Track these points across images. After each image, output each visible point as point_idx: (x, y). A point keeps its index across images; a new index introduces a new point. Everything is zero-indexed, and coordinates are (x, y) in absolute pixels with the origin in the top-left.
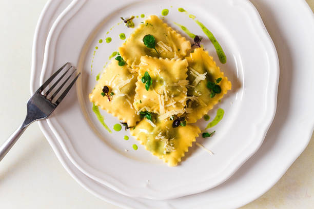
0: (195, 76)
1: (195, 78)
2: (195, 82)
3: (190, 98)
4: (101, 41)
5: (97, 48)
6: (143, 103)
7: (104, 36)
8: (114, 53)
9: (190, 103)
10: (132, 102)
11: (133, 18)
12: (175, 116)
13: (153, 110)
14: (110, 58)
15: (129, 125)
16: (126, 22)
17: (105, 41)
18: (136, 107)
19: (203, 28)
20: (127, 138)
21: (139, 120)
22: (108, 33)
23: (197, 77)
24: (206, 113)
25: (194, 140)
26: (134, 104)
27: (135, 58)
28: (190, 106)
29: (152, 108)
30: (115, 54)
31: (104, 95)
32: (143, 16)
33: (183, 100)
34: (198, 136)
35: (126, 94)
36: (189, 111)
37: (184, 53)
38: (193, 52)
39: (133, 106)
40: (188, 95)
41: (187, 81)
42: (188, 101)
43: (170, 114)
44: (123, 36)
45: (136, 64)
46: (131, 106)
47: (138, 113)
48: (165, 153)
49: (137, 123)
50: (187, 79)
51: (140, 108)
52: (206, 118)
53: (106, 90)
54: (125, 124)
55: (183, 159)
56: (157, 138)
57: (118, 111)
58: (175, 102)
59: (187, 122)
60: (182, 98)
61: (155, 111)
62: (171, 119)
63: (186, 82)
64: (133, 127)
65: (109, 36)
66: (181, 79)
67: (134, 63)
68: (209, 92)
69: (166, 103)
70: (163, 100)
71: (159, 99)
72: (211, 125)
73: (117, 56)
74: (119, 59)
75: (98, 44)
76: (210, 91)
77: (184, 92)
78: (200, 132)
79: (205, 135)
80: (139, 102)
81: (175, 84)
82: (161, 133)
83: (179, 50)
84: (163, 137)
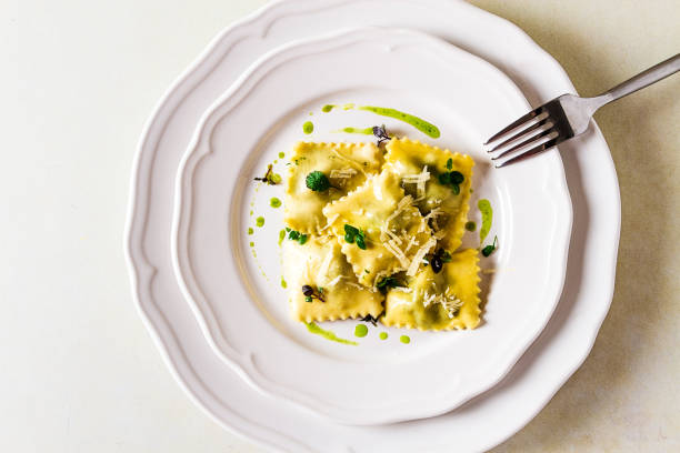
0: (414, 181)
1: (415, 185)
2: (420, 190)
3: (429, 216)
4: (251, 232)
5: (252, 244)
6: (372, 271)
7: (251, 222)
8: (280, 234)
9: (434, 223)
10: (356, 280)
11: (270, 168)
12: (427, 256)
13: (392, 271)
14: (280, 243)
15: (374, 315)
16: (265, 180)
17: (255, 228)
18: (366, 284)
19: (375, 110)
20: (385, 336)
21: (383, 298)
22: (252, 213)
23: (418, 182)
24: (464, 220)
25: (479, 269)
26: (360, 281)
27: (316, 218)
28: (437, 228)
29: (389, 269)
30: (282, 235)
31: (311, 300)
32: (282, 155)
33: (423, 227)
34: (478, 260)
35: (341, 276)
36: (441, 235)
37: (375, 162)
38: (385, 152)
39: (361, 286)
40: (424, 215)
41: (409, 196)
42: (430, 223)
43: (419, 258)
45: (321, 227)
46: (359, 287)
47: (375, 290)
48: (451, 316)
49: (384, 304)
50: (406, 194)
51: (372, 281)
52: (470, 226)
53: (310, 292)
54: (369, 318)
55: (482, 306)
56: (426, 305)
57: (345, 307)
58: (414, 238)
59: (450, 253)
60: (418, 224)
61: (396, 270)
62: (426, 265)
63: (408, 200)
64: (383, 314)
65: (256, 216)
66: (399, 200)
67: (318, 227)
68: (450, 191)
69: (403, 247)
70: (396, 247)
71: (389, 248)
72: (484, 232)
73: (288, 234)
74: (294, 236)
75: (250, 238)
76: (448, 187)
77: (415, 214)
78: (477, 252)
79: (488, 252)
80: (366, 274)
81: (396, 213)
82: (426, 294)
83: (365, 164)
84: (433, 297)
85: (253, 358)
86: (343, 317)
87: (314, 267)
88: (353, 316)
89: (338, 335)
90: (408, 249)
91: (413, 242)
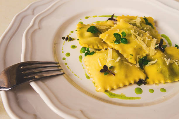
0: (135, 22)
2: (139, 26)
4: (64, 59)
5: (66, 64)
6: (134, 54)
8: (80, 57)
10: (127, 61)
13: (142, 55)
16: (67, 39)
20: (152, 91)
22: (63, 52)
23: (137, 22)
27: (97, 42)
29: (141, 54)
32: (72, 32)
39: (131, 63)
44: (74, 47)
46: (130, 64)
49: (145, 73)
51: (136, 60)
54: (140, 82)
56: (168, 63)
57: (126, 76)
58: (147, 38)
61: (144, 55)
64: (147, 78)
65: (65, 53)
69: (144, 41)
71: (138, 43)
75: (64, 62)
80: (131, 56)
82: (165, 59)
83: (110, 26)
84: (169, 60)
85: (82, 112)
86: (127, 84)
87: (104, 59)
88: (132, 82)
89: (127, 95)
90: (146, 43)
91: (147, 39)
